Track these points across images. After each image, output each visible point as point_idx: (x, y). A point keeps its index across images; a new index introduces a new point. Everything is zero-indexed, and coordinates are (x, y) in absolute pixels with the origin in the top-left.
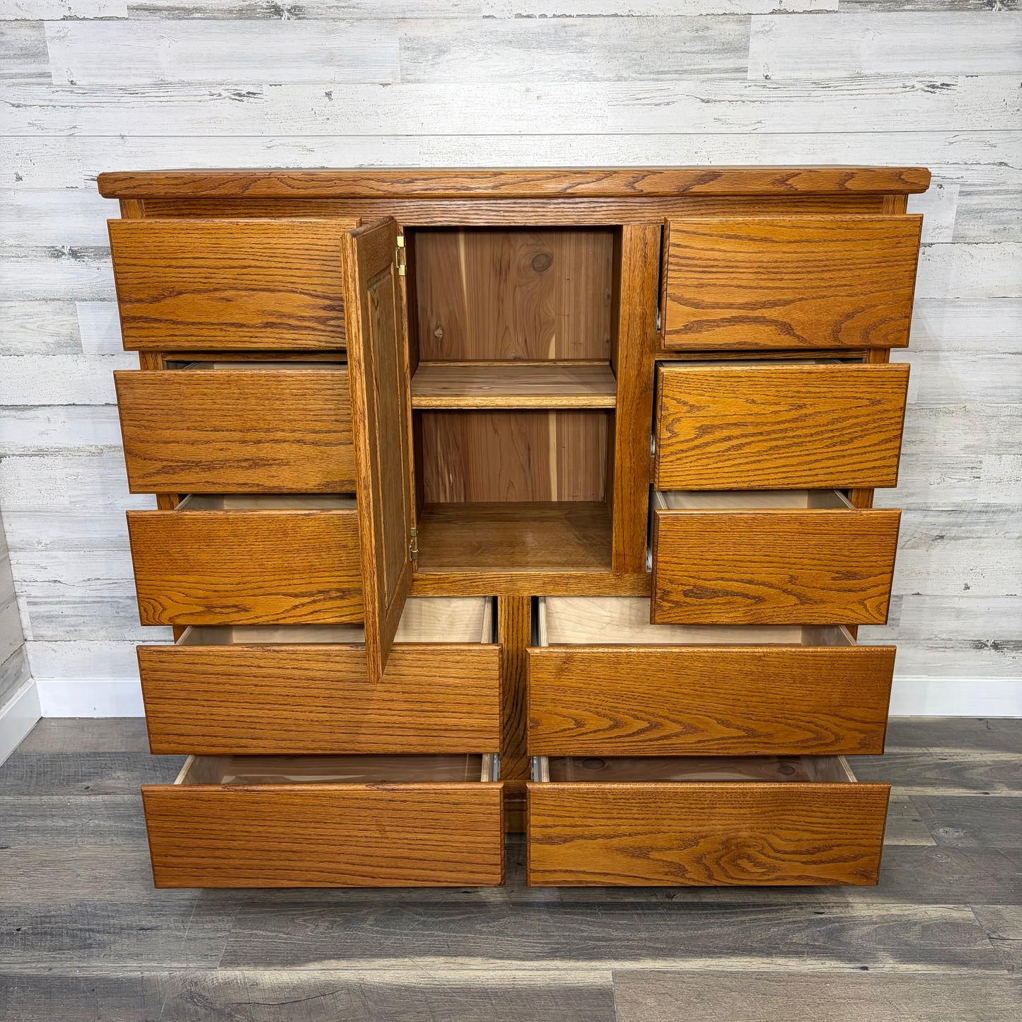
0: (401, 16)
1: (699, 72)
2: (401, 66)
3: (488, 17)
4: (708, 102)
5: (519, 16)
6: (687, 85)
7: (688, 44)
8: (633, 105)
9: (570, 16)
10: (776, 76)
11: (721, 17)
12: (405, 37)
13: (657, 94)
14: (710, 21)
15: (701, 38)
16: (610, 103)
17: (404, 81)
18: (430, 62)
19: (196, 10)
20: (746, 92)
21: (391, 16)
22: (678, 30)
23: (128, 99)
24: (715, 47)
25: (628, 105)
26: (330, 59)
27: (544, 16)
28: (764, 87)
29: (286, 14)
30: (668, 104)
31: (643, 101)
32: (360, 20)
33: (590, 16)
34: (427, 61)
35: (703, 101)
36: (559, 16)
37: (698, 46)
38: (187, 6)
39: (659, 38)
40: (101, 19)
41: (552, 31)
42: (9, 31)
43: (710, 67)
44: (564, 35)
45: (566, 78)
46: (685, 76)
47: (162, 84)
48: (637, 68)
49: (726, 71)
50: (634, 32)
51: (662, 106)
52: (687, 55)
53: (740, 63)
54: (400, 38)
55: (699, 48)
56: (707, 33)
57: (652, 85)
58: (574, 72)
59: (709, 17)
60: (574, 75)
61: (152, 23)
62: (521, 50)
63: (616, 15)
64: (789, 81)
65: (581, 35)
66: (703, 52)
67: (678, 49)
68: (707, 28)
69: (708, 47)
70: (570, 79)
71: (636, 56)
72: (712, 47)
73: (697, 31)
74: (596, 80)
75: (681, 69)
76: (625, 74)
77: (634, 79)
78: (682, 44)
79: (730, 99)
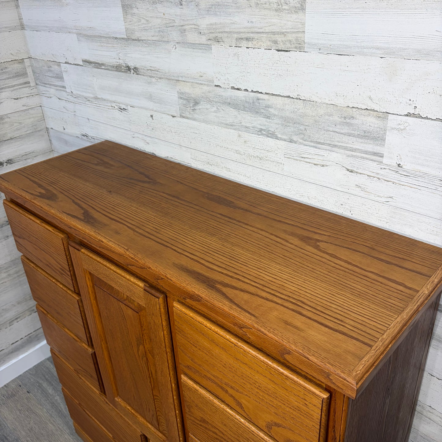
0: (177, 79)
1: (346, 148)
2: (180, 108)
3: (217, 86)
4: (352, 172)
5: (233, 88)
6: (336, 156)
7: (338, 126)
8: (300, 161)
9: (261, 93)
10: (407, 166)
11: (364, 111)
12: (180, 91)
13: (316, 157)
14: (355, 112)
15: (348, 124)
16: (286, 156)
17: (182, 116)
18: (192, 108)
19: (103, 64)
20: (382, 172)
21: (173, 78)
22: (331, 115)
23: (87, 103)
24: (359, 133)
25: (296, 160)
26: (150, 98)
27: (246, 90)
28: (397, 172)
29: (132, 71)
30: (323, 166)
31: (306, 160)
32: (160, 78)
33: (273, 95)
34: (190, 107)
35: (348, 170)
36: (255, 92)
37: (346, 130)
38: (99, 62)
39: (318, 118)
40: (75, 64)
41: (251, 101)
42: (52, 66)
43: (354, 147)
44: (258, 105)
45: (260, 133)
46: (335, 149)
47: (96, 98)
48: (302, 136)
49: (366, 152)
50: (301, 111)
51: (319, 166)
52: (337, 134)
53: (377, 149)
54: (178, 92)
55: (347, 131)
56: (353, 121)
57: (312, 150)
58: (264, 130)
59: (354, 110)
60: (264, 133)
61: (90, 69)
62: (235, 110)
63: (289, 97)
64: (418, 173)
65: (268, 107)
66: (349, 135)
67: (331, 129)
68: (353, 117)
69: (353, 132)
70: (262, 134)
71: (302, 128)
72: (356, 133)
73: (345, 118)
74: (277, 138)
75: (333, 143)
76: (295, 138)
77: (301, 143)
78: (334, 126)
79: (369, 174)
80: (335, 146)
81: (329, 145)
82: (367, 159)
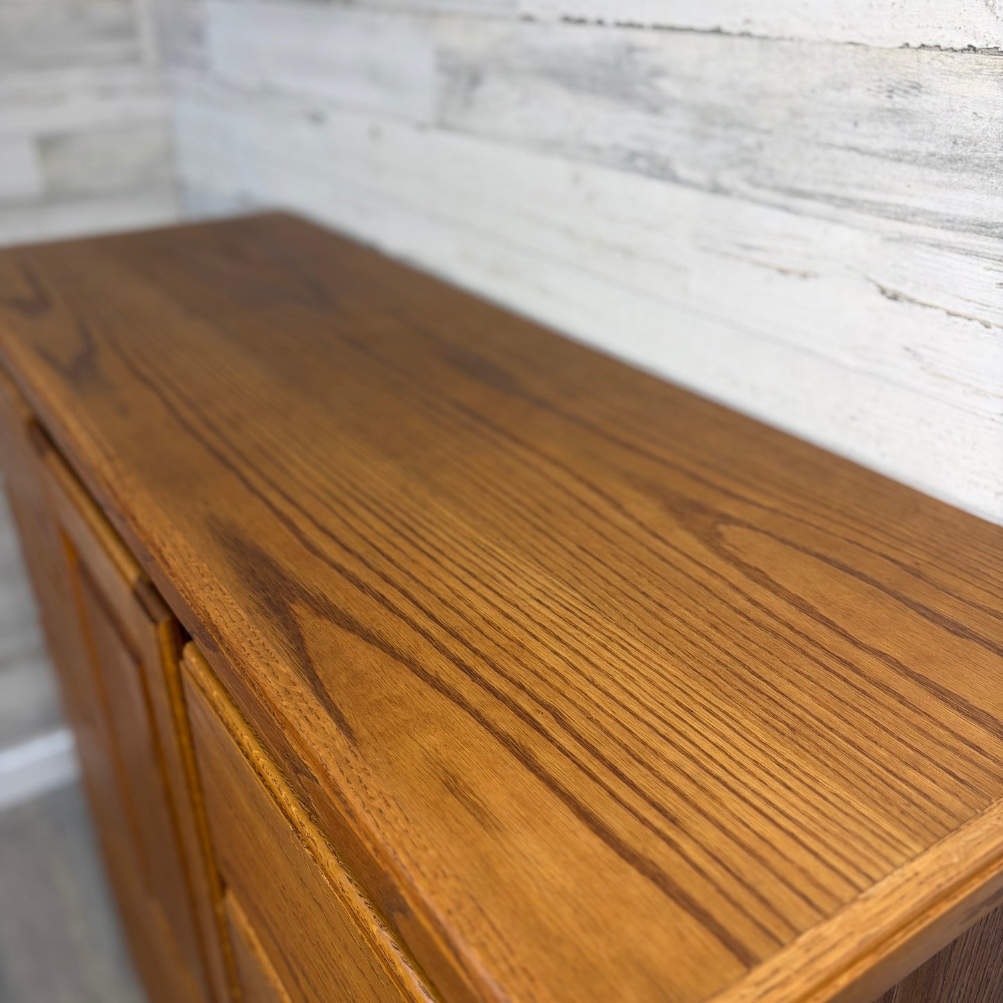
1: (881, 210)
3: (526, 18)
4: (895, 297)
5: (567, 19)
6: (849, 240)
7: (864, 128)
8: (738, 258)
9: (641, 26)
11: (959, 57)
13: (786, 245)
15: (900, 116)
22: (844, 86)
24: (932, 148)
25: (727, 255)
27: (600, 23)
30: (805, 276)
31: (756, 256)
33: (672, 29)
35: (883, 291)
36: (624, 25)
37: (889, 137)
39: (801, 101)
41: (613, 59)
43: (913, 203)
45: (629, 167)
46: (849, 214)
48: (748, 170)
49: (950, 224)
50: (750, 79)
51: (793, 277)
52: (858, 158)
53: (994, 208)
55: (890, 144)
56: (916, 104)
57: (777, 220)
58: (642, 156)
59: (925, 54)
60: (641, 164)
63: (717, 31)
65: (657, 72)
66: (899, 157)
67: (839, 139)
68: (917, 87)
69: (911, 146)
70: (638, 171)
71: (750, 140)
72: (924, 148)
73: (890, 93)
74: (675, 179)
75: (841, 192)
76: (726, 179)
77: (743, 197)
78: (850, 126)
79: (952, 309)
80: (849, 203)
81: (829, 198)
82: (952, 248)
